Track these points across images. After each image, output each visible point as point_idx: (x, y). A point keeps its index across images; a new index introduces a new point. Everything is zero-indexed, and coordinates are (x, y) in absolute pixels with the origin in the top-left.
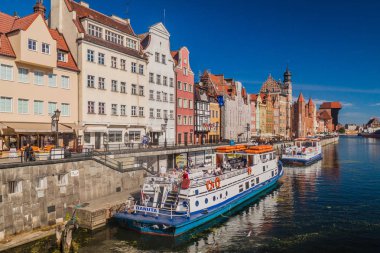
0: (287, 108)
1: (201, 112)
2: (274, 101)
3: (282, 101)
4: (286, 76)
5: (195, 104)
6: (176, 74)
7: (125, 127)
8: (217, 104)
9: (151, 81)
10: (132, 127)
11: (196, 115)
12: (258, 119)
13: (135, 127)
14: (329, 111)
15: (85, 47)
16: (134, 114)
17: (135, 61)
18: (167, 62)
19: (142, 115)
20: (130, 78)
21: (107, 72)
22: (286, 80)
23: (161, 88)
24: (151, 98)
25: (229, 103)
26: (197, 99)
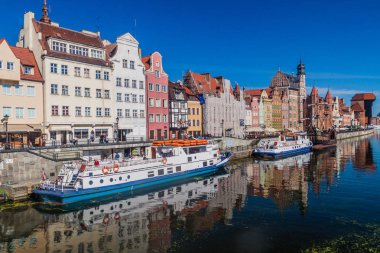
0: (299, 102)
1: (177, 111)
2: (282, 95)
3: (293, 95)
4: (299, 68)
5: (170, 103)
6: (146, 77)
7: (91, 125)
8: (198, 102)
9: (119, 84)
10: (97, 125)
11: (170, 113)
12: (261, 114)
13: (102, 125)
14: (362, 103)
15: (48, 61)
16: (99, 114)
17: (99, 68)
18: (136, 67)
19: (107, 115)
20: (94, 84)
21: (71, 81)
22: (299, 74)
23: (130, 91)
24: (119, 99)
25: (211, 100)
26: (171, 99)
